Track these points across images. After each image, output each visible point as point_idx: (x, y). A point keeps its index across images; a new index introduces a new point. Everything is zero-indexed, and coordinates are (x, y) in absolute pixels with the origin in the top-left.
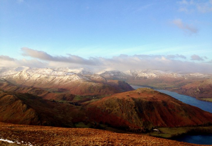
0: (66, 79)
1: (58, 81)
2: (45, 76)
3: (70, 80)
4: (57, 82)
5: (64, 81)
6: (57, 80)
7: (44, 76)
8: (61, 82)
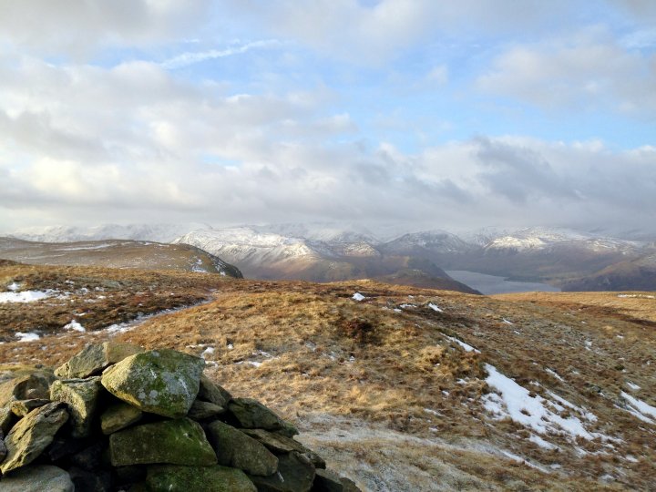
0: (279, 254)
1: (261, 257)
2: (234, 246)
3: (288, 256)
4: (258, 261)
5: (273, 259)
6: (258, 255)
7: (231, 247)
8: (265, 261)
